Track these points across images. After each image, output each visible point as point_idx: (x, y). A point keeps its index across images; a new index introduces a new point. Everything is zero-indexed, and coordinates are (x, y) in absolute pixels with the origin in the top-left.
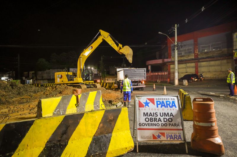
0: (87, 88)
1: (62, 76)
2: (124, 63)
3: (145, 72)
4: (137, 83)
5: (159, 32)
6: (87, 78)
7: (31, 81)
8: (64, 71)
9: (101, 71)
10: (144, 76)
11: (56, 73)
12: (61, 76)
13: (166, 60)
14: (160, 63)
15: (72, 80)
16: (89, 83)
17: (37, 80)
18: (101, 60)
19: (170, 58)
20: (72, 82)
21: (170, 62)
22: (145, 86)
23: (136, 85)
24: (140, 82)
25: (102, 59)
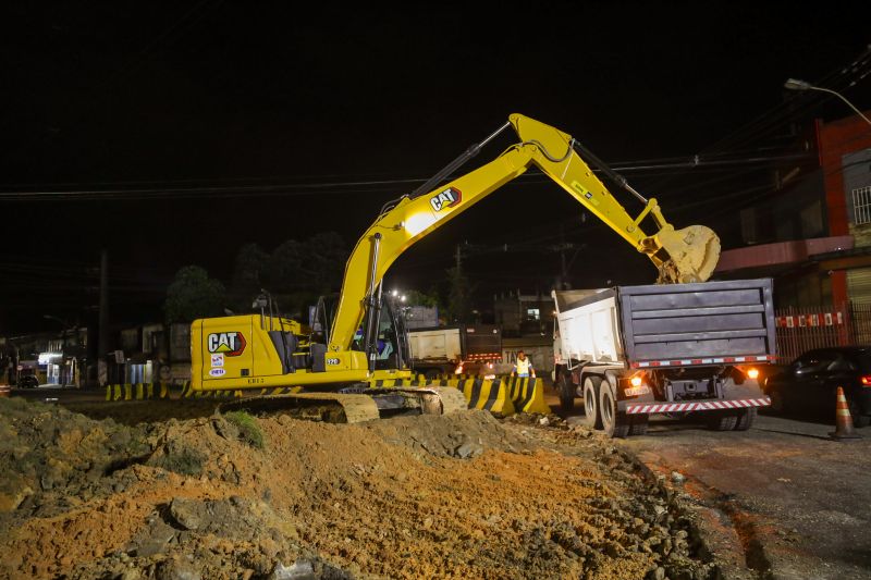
1: (240, 341)
3: (769, 305)
4: (706, 381)
5: (791, 81)
6: (385, 356)
9: (454, 317)
10: (762, 332)
11: (197, 324)
15: (313, 364)
16: (399, 382)
17: (169, 362)
21: (843, 255)
23: (699, 397)
24: (731, 371)
25: (459, 257)
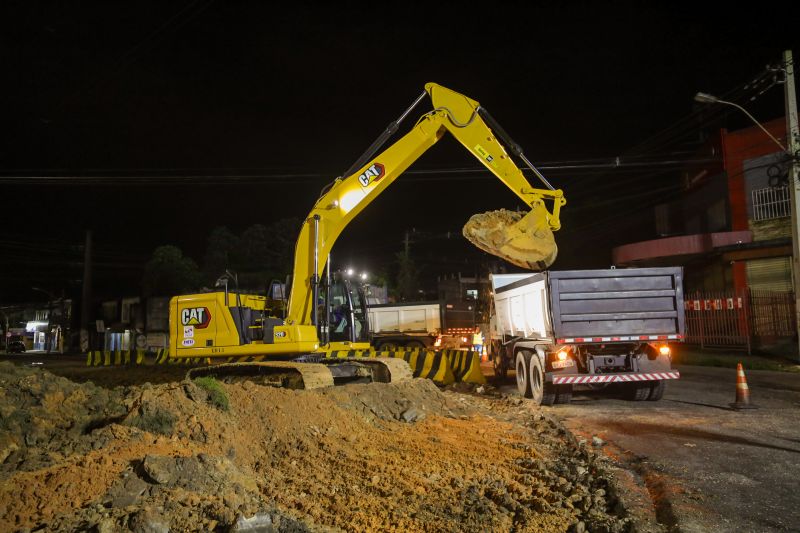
1: (206, 315)
4: (624, 356)
5: (700, 95)
6: (340, 329)
7: (127, 334)
8: (221, 288)
9: (402, 295)
11: (174, 299)
12: (206, 313)
13: (719, 239)
14: (692, 251)
15: (263, 336)
16: (352, 353)
17: (146, 331)
18: (404, 250)
19: (744, 227)
20: (254, 347)
21: (743, 247)
22: (674, 375)
24: (645, 348)
25: (408, 243)
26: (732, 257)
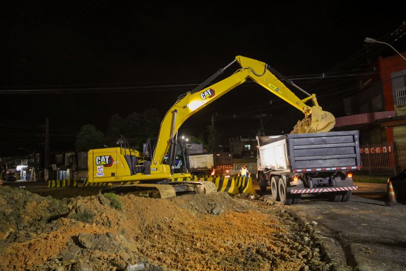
0: (178, 194)
2: (262, 128)
4: (328, 178)
5: (367, 38)
6: (178, 167)
9: (211, 148)
10: (354, 155)
11: (90, 151)
12: (110, 158)
13: (379, 116)
14: (364, 122)
15: (145, 170)
18: (211, 125)
21: (391, 120)
22: (355, 188)
24: (340, 174)
25: (214, 122)
26: (385, 125)
